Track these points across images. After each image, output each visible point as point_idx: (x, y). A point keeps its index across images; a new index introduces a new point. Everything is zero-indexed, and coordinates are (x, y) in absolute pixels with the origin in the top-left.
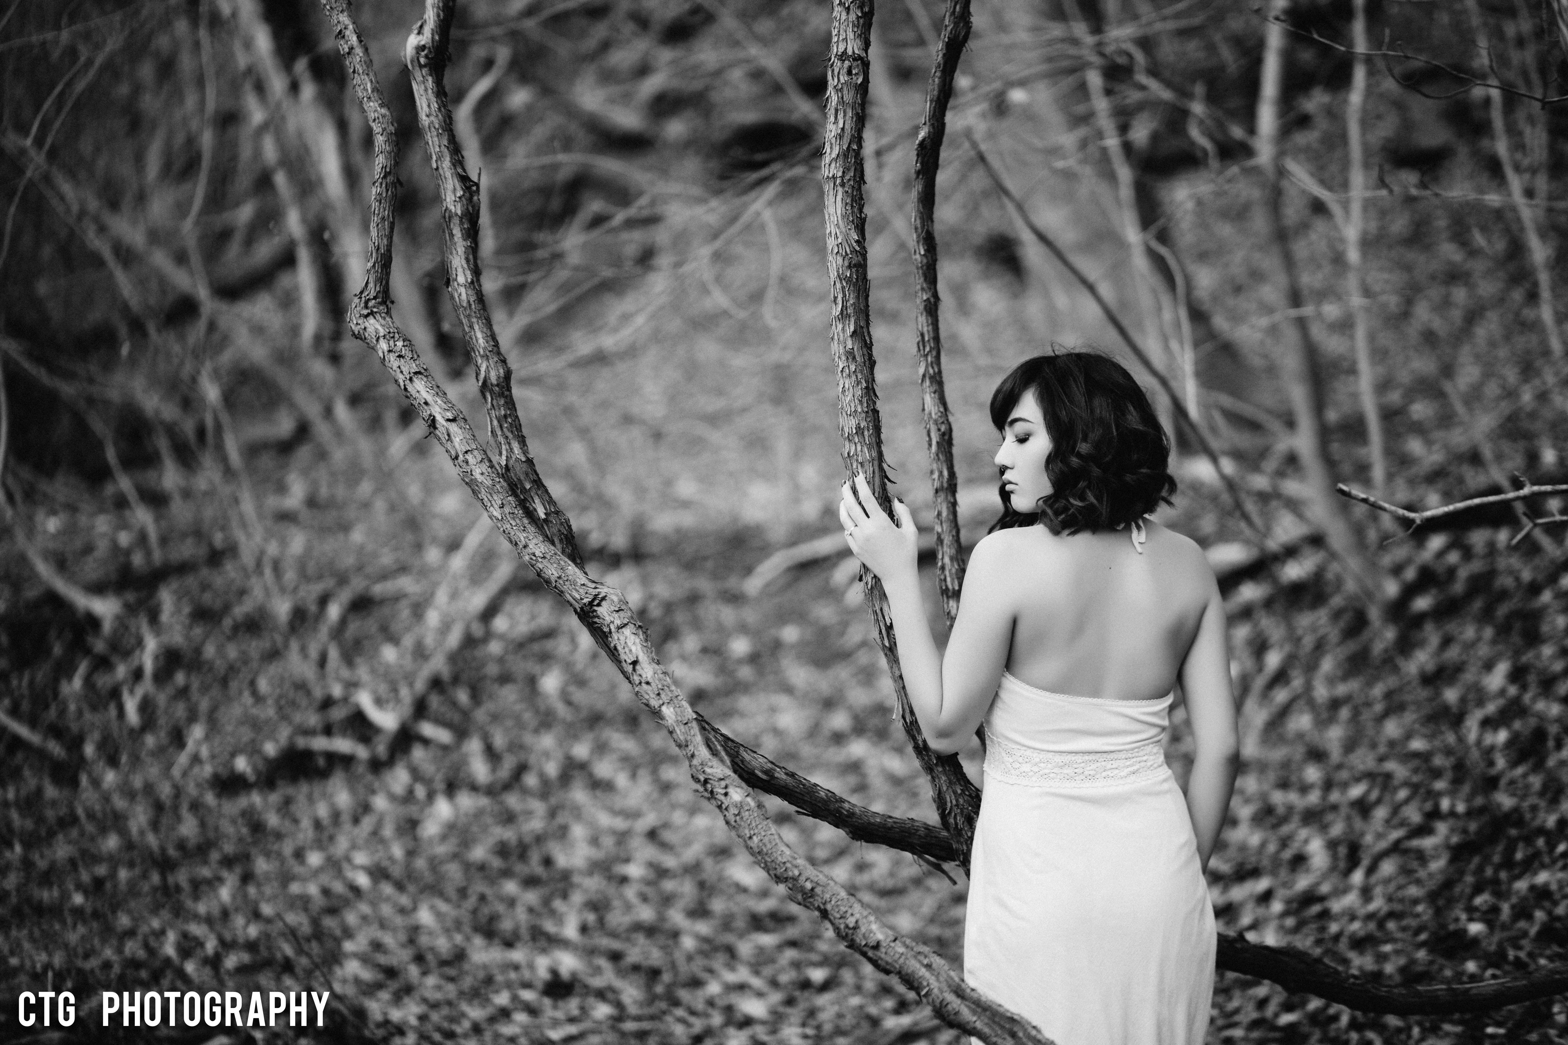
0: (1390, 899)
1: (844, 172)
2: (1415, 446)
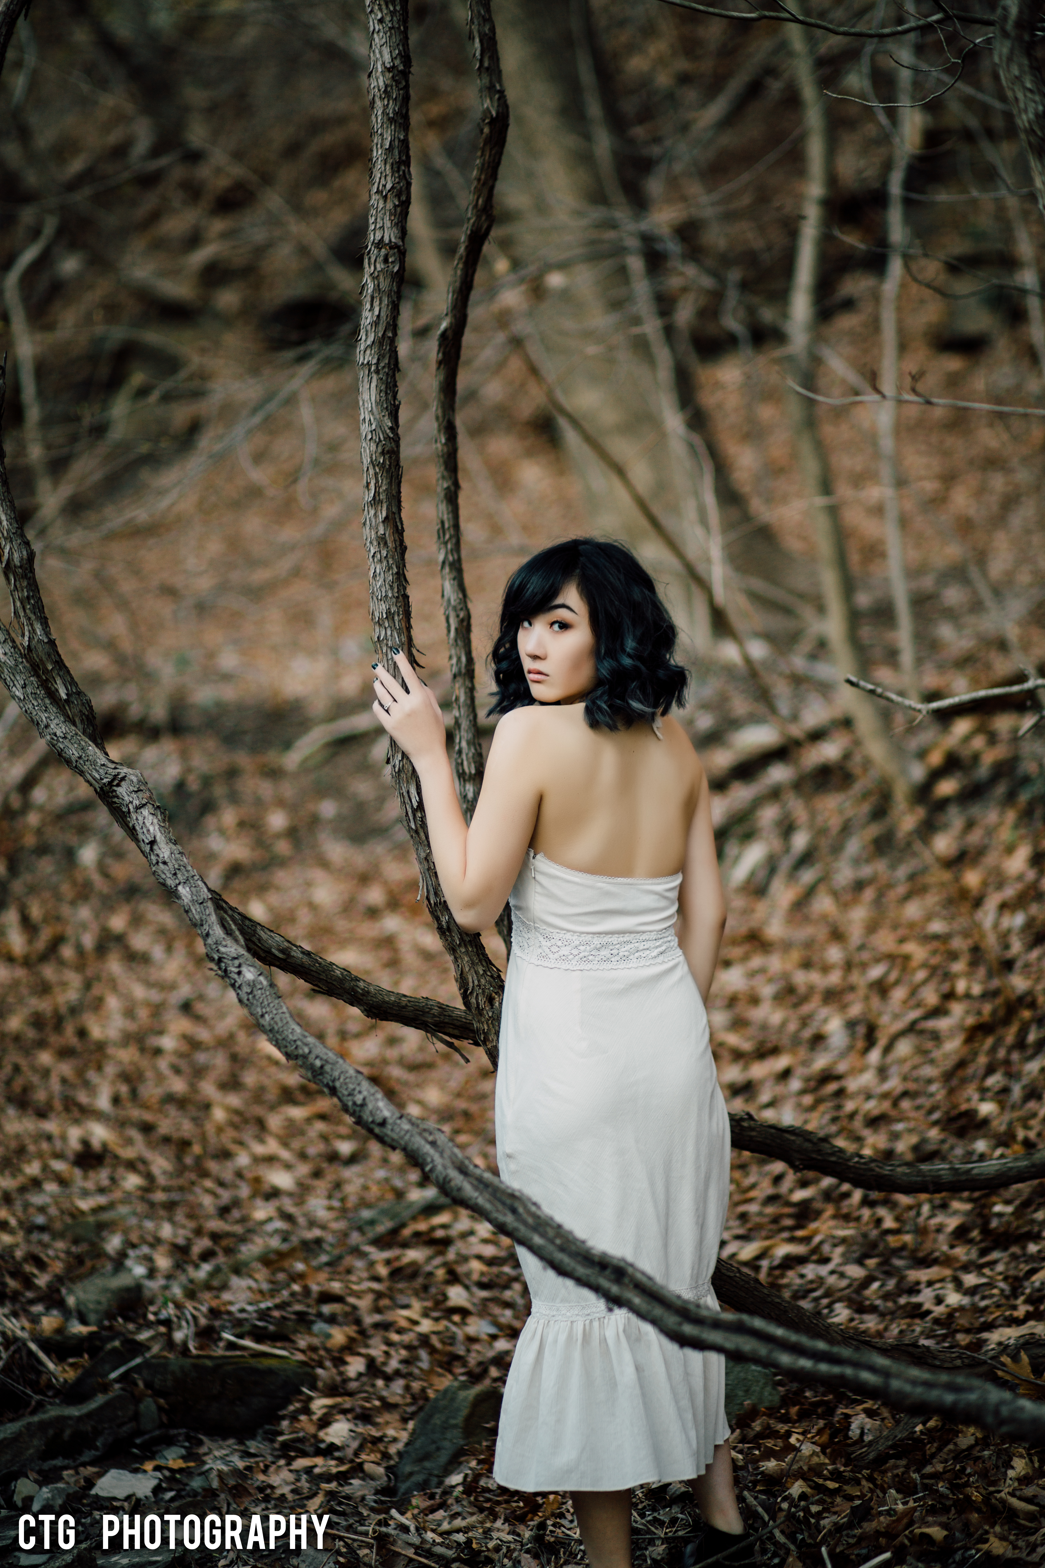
0: (905, 1079)
1: (378, 359)
2: (945, 631)
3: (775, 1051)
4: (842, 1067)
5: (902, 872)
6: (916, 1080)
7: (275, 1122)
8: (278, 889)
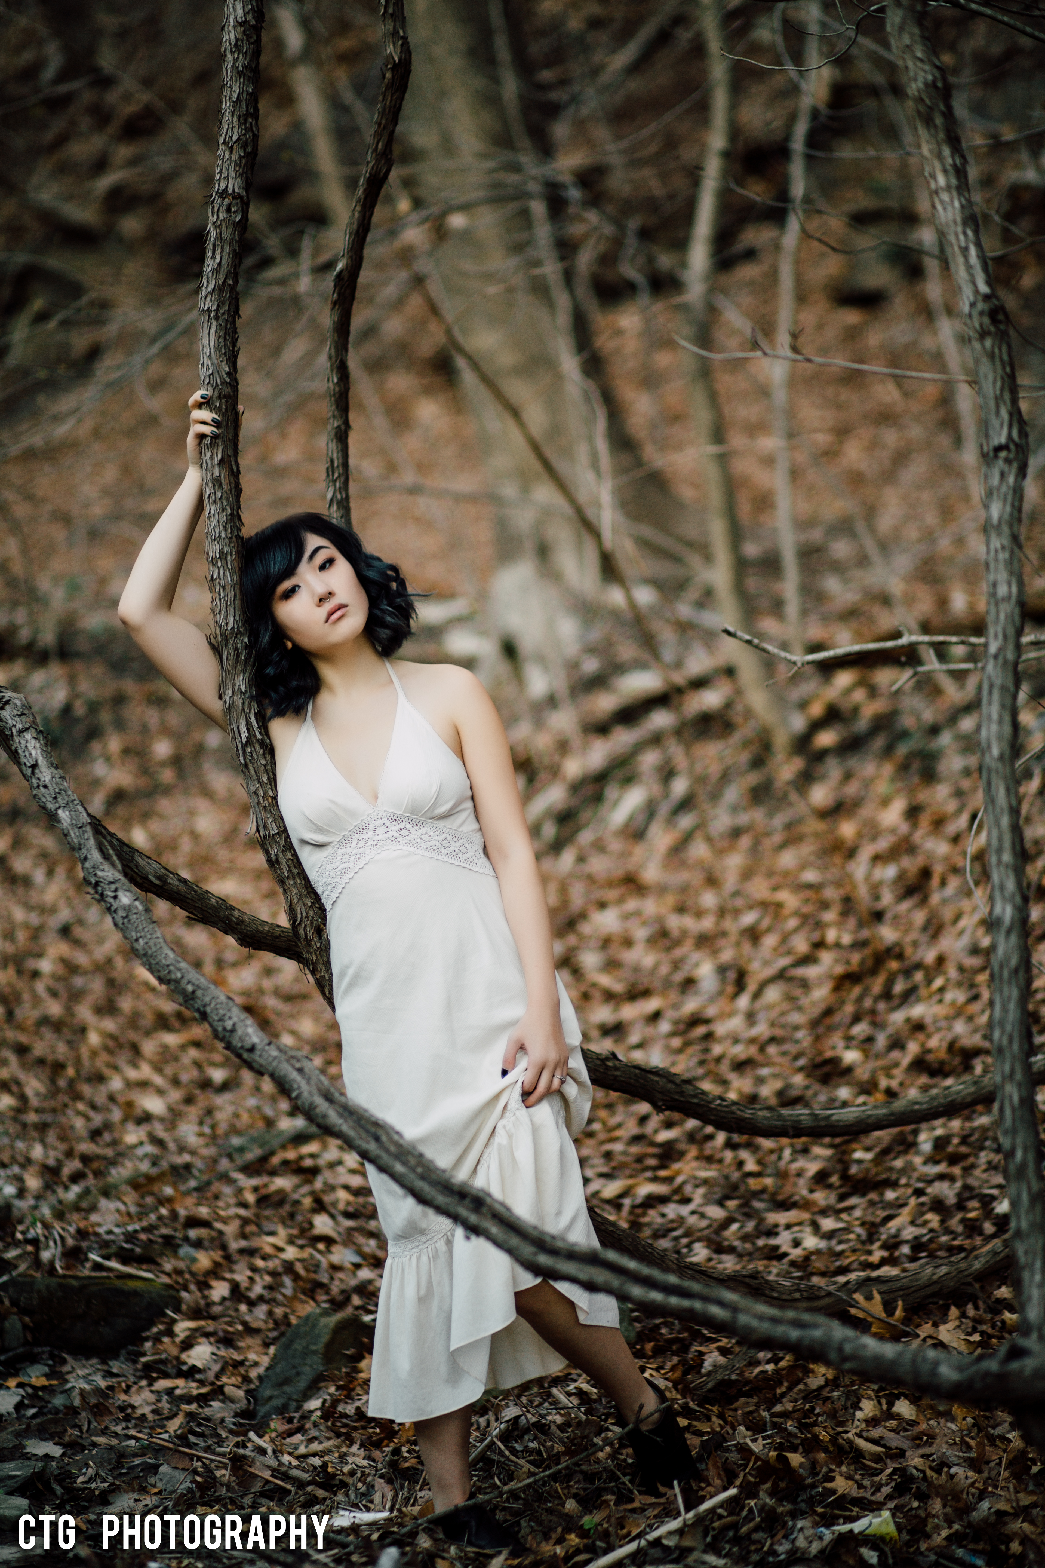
0: (773, 1024)
1: (218, 306)
2: (832, 584)
3: (646, 993)
4: (711, 1011)
5: (779, 820)
6: (784, 1026)
7: (149, 1047)
8: (161, 816)
